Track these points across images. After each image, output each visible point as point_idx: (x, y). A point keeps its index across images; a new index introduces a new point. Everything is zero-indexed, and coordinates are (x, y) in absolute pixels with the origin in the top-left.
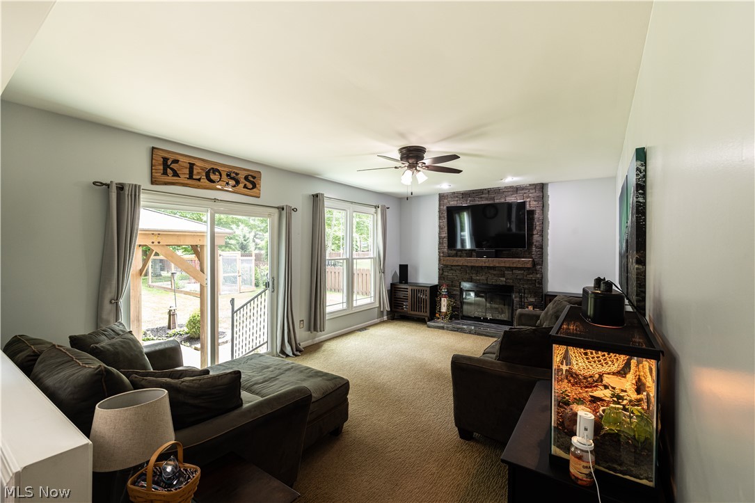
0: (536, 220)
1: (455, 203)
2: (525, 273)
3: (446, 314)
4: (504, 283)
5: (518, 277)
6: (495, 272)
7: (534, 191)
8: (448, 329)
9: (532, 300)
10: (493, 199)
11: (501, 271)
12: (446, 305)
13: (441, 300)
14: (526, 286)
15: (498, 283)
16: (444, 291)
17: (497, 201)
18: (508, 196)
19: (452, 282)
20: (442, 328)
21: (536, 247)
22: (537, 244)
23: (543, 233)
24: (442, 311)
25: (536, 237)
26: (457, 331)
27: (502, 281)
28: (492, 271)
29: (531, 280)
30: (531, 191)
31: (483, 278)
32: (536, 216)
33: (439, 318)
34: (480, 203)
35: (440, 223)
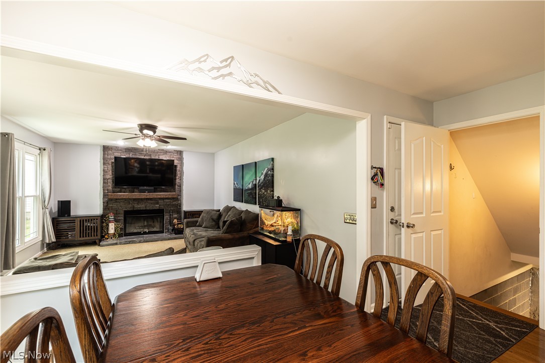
0: (178, 171)
1: (119, 154)
2: (172, 201)
3: (114, 234)
4: (158, 208)
5: (168, 204)
6: (152, 202)
7: (176, 154)
8: (121, 244)
9: (176, 216)
10: (150, 155)
11: (156, 200)
12: (113, 228)
13: (108, 225)
14: (172, 208)
15: (154, 208)
16: (112, 217)
17: (153, 157)
18: (161, 155)
19: (117, 211)
20: (116, 244)
21: (178, 186)
22: (179, 184)
23: (181, 178)
24: (109, 232)
25: (178, 181)
26: (129, 243)
27: (157, 207)
28: (150, 201)
29: (175, 205)
30: (175, 154)
31: (143, 206)
32: (178, 169)
33: (107, 239)
34: (140, 157)
35: (104, 167)
